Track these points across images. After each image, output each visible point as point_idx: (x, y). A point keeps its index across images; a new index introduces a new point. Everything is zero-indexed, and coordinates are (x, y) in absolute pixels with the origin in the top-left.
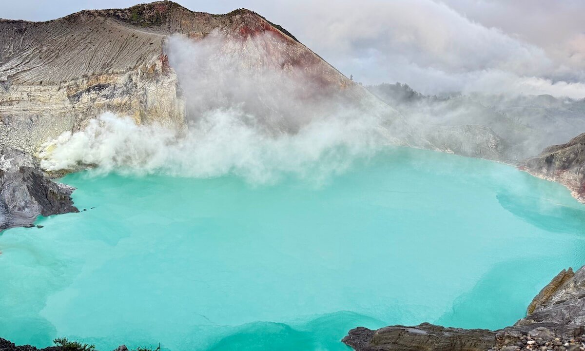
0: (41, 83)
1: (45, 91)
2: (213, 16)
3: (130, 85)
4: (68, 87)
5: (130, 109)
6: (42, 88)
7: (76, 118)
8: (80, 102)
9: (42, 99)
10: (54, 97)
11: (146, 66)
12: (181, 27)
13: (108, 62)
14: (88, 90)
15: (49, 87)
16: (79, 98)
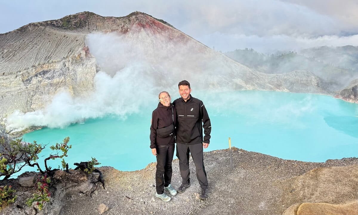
0: (4, 74)
1: (7, 79)
2: (117, 18)
3: (64, 69)
4: (22, 74)
5: (65, 85)
6: (5, 77)
7: (29, 95)
8: (31, 84)
9: (5, 85)
10: (13, 82)
11: (75, 55)
12: (96, 28)
13: (48, 55)
14: (36, 76)
15: (9, 76)
16: (30, 81)
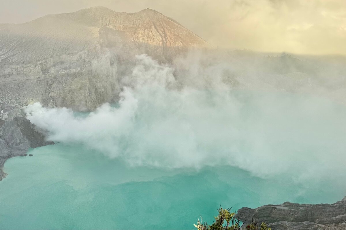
0: (24, 62)
1: (26, 67)
2: (130, 14)
3: (80, 61)
4: (41, 64)
5: (82, 76)
6: (25, 66)
7: (47, 84)
8: (49, 73)
9: (25, 73)
10: (33, 71)
11: (90, 48)
12: (109, 22)
13: (66, 47)
14: (54, 66)
15: (29, 65)
16: (48, 71)
